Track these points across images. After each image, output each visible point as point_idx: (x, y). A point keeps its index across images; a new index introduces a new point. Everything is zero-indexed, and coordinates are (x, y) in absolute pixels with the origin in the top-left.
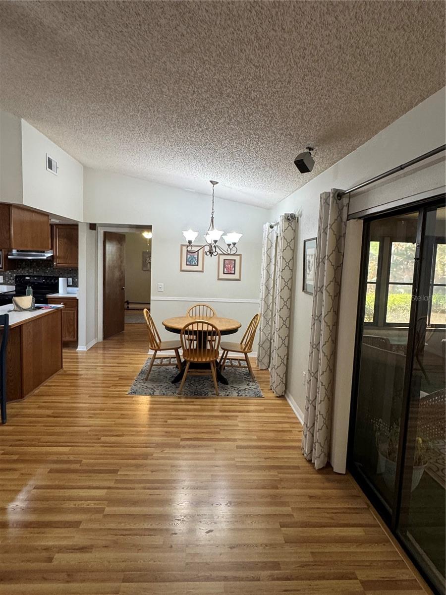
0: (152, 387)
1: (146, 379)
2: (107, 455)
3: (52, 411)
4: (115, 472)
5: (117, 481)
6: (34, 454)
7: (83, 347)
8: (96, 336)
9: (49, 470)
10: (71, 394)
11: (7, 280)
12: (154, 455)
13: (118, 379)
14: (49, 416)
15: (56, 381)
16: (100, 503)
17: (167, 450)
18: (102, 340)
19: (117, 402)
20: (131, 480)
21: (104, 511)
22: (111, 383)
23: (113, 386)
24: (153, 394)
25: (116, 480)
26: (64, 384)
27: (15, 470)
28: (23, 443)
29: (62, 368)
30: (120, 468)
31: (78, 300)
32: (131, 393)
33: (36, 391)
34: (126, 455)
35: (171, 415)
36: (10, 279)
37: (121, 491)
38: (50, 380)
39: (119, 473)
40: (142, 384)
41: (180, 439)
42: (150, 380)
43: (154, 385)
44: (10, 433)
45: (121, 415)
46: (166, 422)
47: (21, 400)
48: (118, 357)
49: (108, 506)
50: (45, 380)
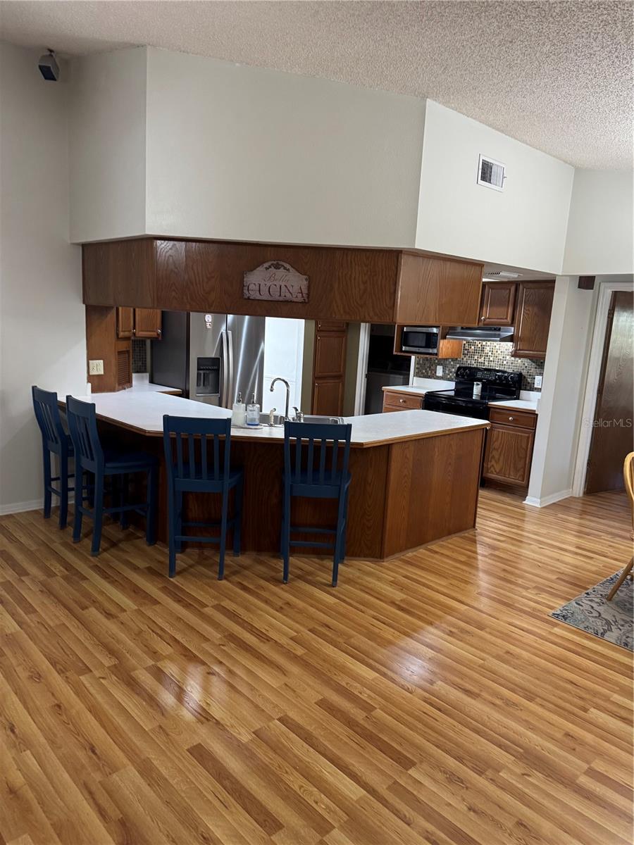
0: (610, 618)
1: (610, 598)
2: (420, 720)
3: (405, 596)
4: (406, 763)
5: (395, 787)
6: (326, 659)
7: (536, 499)
8: (570, 485)
9: (321, 697)
10: (454, 578)
11: (447, 372)
12: (501, 774)
13: (554, 577)
14: (393, 603)
15: (450, 546)
16: (335, 812)
17: (537, 778)
18: (581, 495)
19: (518, 623)
20: (418, 800)
21: (328, 832)
22: (534, 582)
23: (536, 588)
24: (603, 634)
25: (396, 782)
26: (455, 555)
27: (284, 672)
28: (327, 633)
29: (474, 526)
30: (421, 762)
31: (537, 415)
32: (556, 616)
33: (410, 554)
34: (450, 740)
35: (607, 699)
36: (451, 372)
37: (385, 811)
38: (442, 543)
39: (410, 772)
40: (595, 605)
41: (586, 766)
42: (617, 603)
43: (618, 617)
44: (327, 609)
45: (508, 652)
46: (586, 710)
47: (379, 560)
48: (588, 534)
49: (342, 828)
50: (433, 540)
